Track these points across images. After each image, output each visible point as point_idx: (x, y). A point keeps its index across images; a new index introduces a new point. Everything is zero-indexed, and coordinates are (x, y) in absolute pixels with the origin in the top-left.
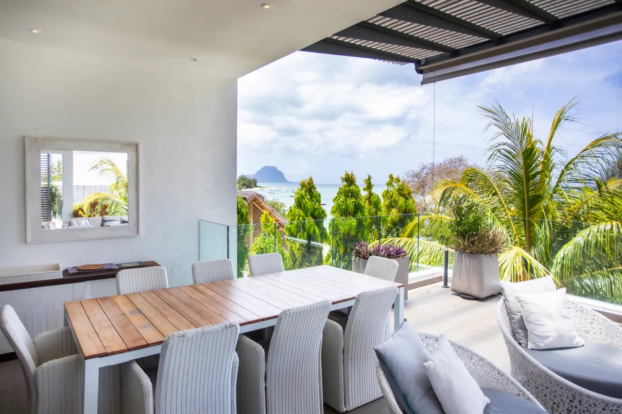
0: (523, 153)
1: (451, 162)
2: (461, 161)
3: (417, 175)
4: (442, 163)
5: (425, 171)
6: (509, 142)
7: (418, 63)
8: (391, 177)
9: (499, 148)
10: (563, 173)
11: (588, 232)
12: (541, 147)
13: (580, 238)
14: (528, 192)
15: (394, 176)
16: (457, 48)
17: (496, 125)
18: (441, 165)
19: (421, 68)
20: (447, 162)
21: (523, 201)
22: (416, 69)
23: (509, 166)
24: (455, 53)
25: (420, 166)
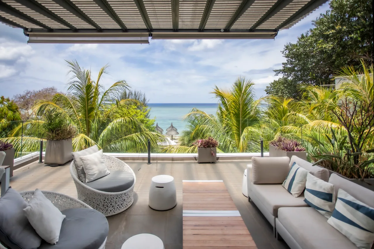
0: (86, 87)
1: (47, 90)
2: (53, 89)
3: (23, 97)
4: (40, 90)
5: (29, 95)
6: (79, 81)
7: (26, 29)
8: (3, 98)
9: (74, 83)
10: (103, 97)
11: (113, 123)
12: (94, 84)
13: (109, 127)
14: (88, 106)
15: (5, 98)
16: (52, 28)
17: (73, 71)
18: (40, 91)
19: (28, 33)
20: (44, 90)
21: (85, 110)
22: (25, 34)
23: (79, 93)
24: (51, 30)
25: (25, 92)
